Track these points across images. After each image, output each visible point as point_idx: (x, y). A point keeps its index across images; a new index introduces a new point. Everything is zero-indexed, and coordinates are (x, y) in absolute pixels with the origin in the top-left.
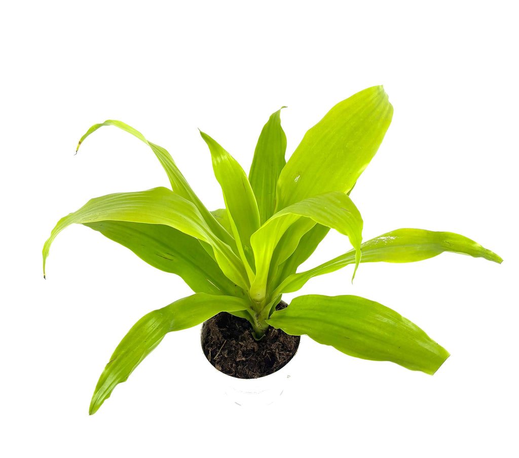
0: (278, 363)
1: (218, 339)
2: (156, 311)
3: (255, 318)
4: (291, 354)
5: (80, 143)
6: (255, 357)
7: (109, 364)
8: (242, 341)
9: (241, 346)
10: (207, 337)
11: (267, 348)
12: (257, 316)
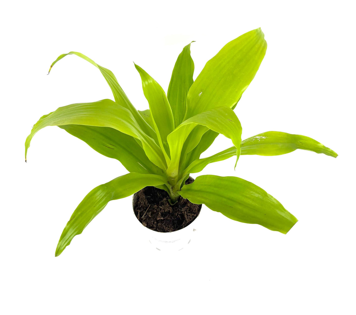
0: (186, 221)
1: (145, 204)
2: (102, 185)
3: (171, 190)
4: (195, 215)
5: (51, 66)
6: (170, 217)
7: (69, 222)
8: (161, 206)
9: (161, 209)
10: (137, 202)
11: (179, 211)
12: (172, 188)
